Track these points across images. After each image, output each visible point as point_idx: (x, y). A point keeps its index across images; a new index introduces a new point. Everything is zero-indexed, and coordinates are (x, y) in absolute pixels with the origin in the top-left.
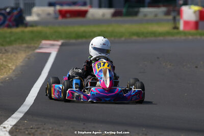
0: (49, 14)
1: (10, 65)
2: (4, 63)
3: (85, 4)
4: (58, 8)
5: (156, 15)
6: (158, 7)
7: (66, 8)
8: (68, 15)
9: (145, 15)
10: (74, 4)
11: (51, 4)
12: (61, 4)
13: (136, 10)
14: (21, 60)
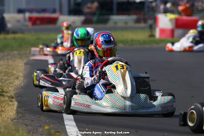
0: (18, 21)
1: (14, 72)
2: (7, 70)
3: (54, 11)
4: (27, 15)
5: (126, 23)
6: (129, 14)
7: (35, 15)
8: (38, 22)
9: (116, 23)
10: (44, 11)
11: (20, 11)
12: (31, 11)
13: (106, 17)
14: (23, 68)
